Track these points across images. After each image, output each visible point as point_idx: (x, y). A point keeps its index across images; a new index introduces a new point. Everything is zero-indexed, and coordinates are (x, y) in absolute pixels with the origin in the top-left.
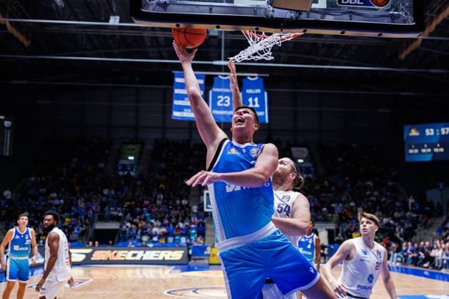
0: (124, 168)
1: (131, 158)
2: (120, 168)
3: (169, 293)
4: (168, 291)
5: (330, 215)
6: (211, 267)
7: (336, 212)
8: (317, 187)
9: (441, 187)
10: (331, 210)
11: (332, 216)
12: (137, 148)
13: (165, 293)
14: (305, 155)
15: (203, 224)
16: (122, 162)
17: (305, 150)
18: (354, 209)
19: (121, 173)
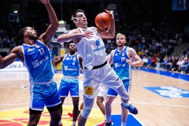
0: (12, 17)
1: (16, 12)
2: (9, 18)
3: (25, 87)
4: (24, 86)
6: (58, 72)
12: (19, 6)
13: (23, 87)
14: (114, 8)
15: (56, 49)
16: (11, 14)
17: (114, 5)
18: (140, 38)
19: (10, 21)
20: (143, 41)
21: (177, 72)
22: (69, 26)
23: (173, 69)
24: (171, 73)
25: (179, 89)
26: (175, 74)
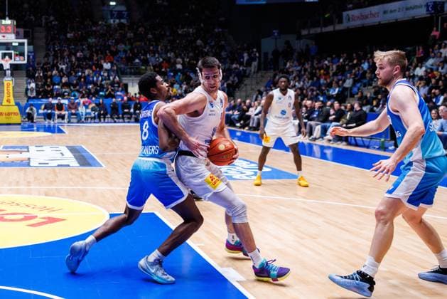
5: (144, 68)
7: (150, 64)
8: (130, 35)
9: (276, 34)
10: (146, 62)
11: (146, 69)
18: (172, 61)
20: (179, 66)
21: (246, 130)
22: (21, 31)
23: (238, 125)
24: (235, 131)
25: (251, 162)
26: (243, 133)
